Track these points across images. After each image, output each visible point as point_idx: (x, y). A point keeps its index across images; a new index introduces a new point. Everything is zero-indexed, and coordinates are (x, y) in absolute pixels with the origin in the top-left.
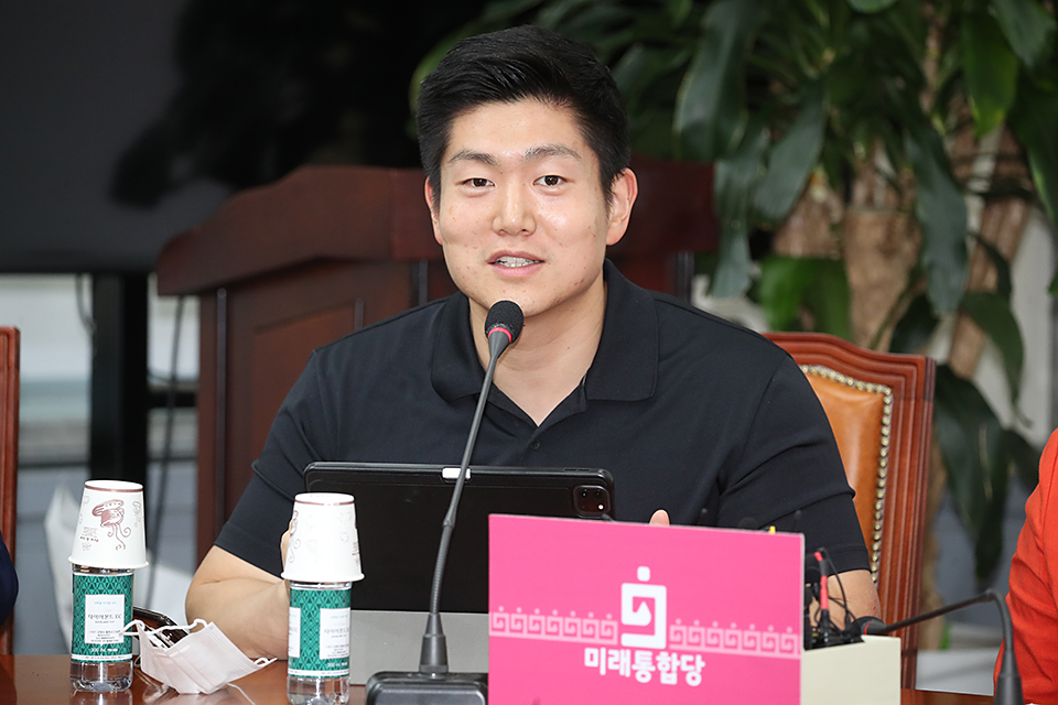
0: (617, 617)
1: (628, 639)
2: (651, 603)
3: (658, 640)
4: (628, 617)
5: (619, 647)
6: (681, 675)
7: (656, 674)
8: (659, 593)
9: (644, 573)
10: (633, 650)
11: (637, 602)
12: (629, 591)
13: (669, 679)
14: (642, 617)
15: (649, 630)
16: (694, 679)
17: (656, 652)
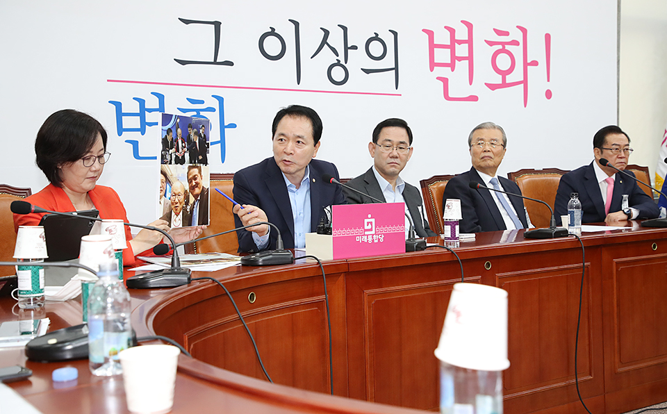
0: (364, 228)
1: (366, 233)
2: (371, 223)
3: (373, 232)
4: (366, 227)
5: (364, 235)
6: (379, 239)
7: (373, 240)
8: (373, 220)
9: (369, 216)
10: (367, 235)
11: (368, 223)
12: (366, 221)
13: (375, 241)
14: (370, 227)
15: (371, 230)
16: (382, 241)
17: (373, 235)
